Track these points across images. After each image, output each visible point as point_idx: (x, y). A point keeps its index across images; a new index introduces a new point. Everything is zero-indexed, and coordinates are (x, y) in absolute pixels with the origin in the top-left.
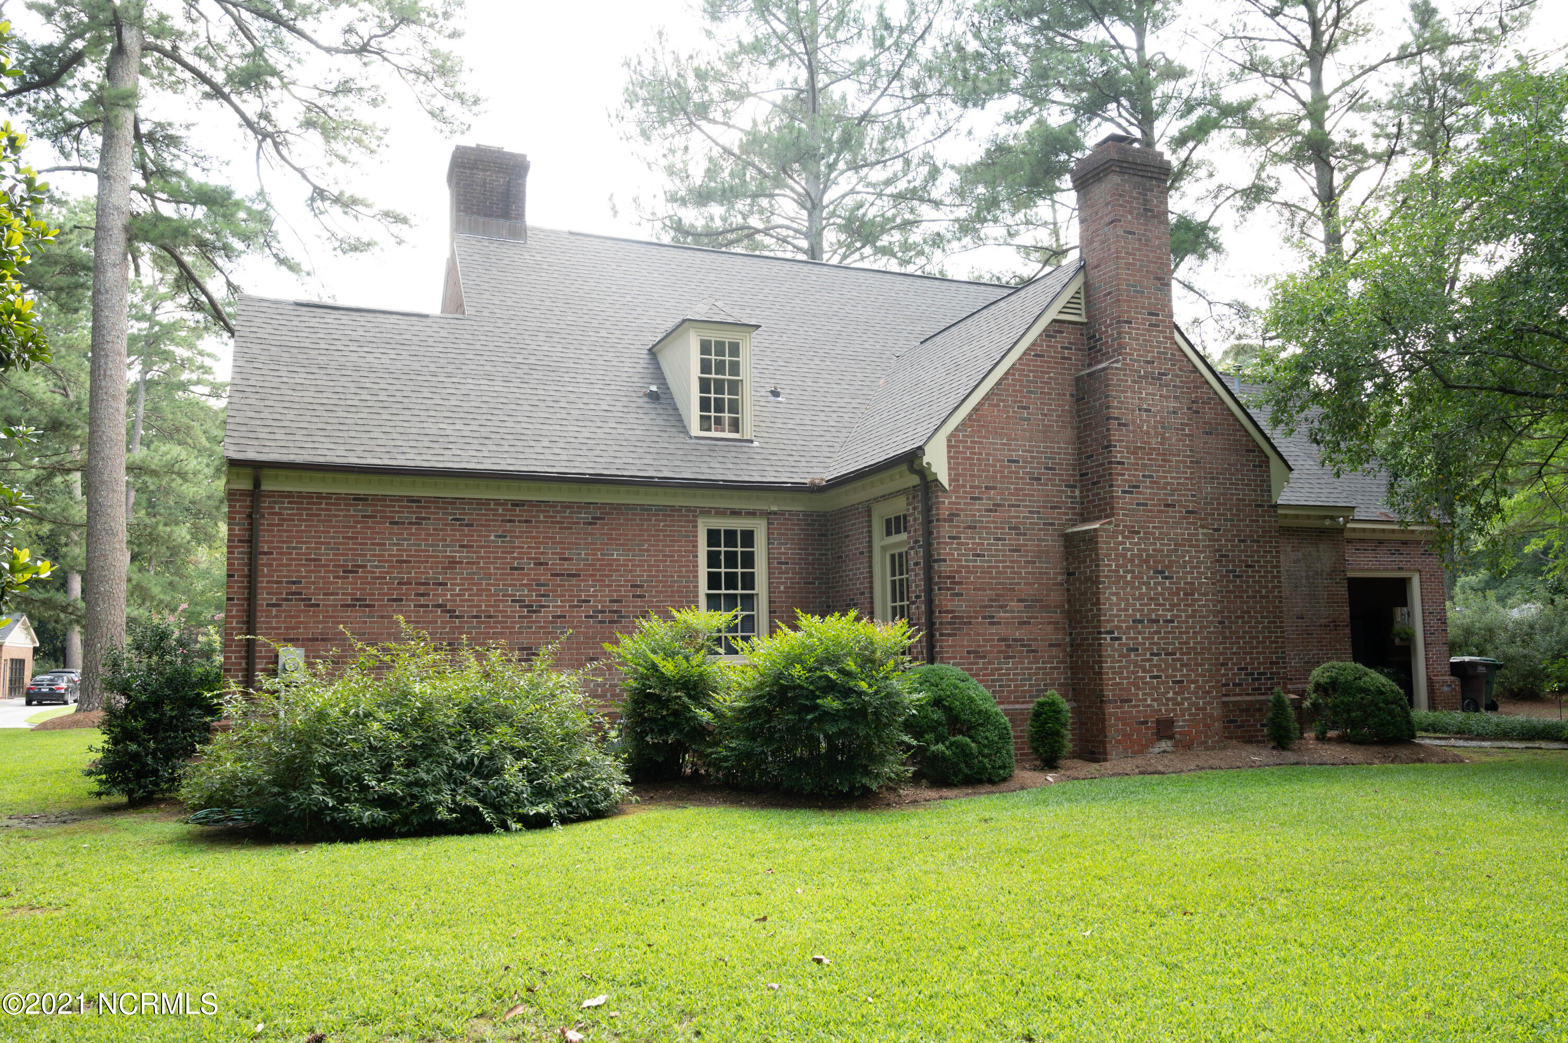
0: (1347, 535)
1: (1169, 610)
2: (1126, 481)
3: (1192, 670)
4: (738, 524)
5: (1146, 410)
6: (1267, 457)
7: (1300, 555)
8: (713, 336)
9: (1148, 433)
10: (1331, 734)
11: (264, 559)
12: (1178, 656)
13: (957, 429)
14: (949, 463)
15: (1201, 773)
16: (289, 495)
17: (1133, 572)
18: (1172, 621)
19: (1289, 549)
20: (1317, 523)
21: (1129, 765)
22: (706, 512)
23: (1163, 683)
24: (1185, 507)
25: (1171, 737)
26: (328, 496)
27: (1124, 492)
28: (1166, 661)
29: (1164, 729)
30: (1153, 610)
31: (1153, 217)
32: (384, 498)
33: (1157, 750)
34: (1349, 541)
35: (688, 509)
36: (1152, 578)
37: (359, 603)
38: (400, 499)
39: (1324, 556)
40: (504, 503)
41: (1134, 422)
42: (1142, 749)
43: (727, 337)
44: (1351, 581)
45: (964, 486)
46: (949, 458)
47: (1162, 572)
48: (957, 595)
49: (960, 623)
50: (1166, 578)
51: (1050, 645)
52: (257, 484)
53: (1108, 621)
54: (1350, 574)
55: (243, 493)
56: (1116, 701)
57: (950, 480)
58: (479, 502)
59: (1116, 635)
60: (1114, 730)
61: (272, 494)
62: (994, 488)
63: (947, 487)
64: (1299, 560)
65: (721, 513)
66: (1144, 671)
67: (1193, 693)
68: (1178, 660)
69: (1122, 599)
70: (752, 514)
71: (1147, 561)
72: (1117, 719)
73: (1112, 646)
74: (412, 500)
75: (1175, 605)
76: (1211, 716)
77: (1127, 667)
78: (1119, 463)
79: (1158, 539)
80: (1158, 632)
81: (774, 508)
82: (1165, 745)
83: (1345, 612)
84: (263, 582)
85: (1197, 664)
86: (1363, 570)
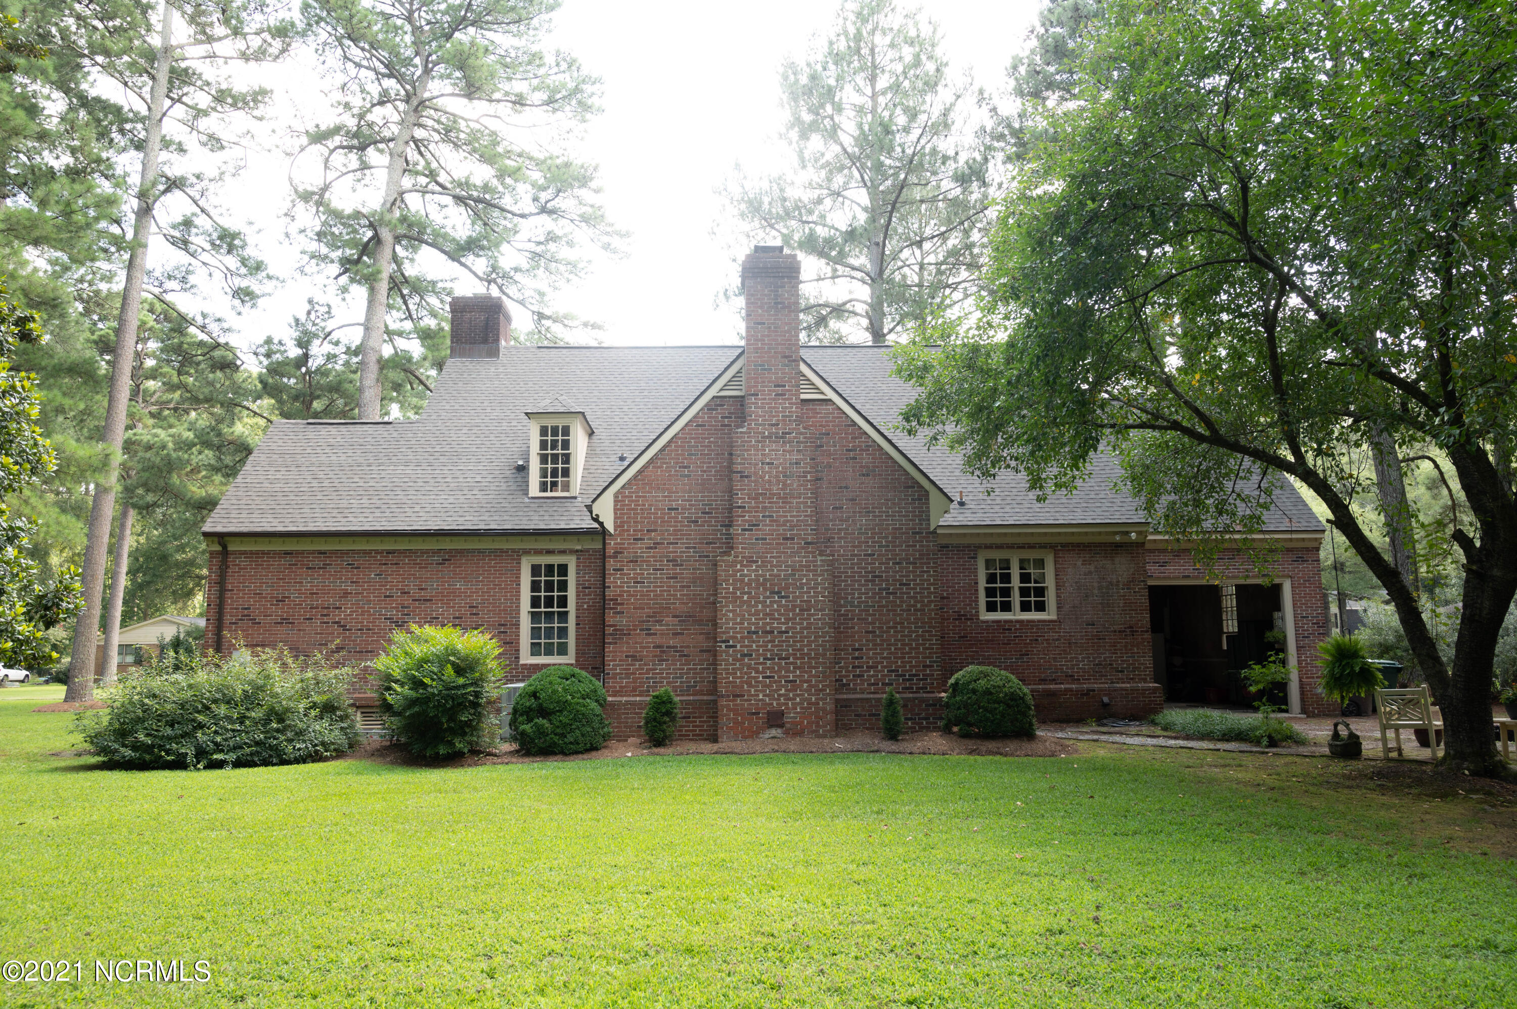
0: (1147, 546)
1: (783, 623)
2: (746, 521)
3: (806, 672)
4: (555, 560)
5: (768, 464)
6: (926, 491)
7: (1092, 568)
8: (550, 423)
9: (769, 481)
10: (955, 729)
11: (228, 594)
12: (791, 660)
13: (623, 487)
14: (615, 514)
15: (773, 755)
16: (244, 553)
17: (749, 593)
18: (787, 632)
19: (1079, 563)
20: (1109, 539)
21: (738, 746)
22: (527, 552)
23: (775, 682)
24: (803, 539)
25: (781, 726)
26: (268, 552)
27: (743, 530)
28: (779, 665)
29: (775, 719)
30: (768, 624)
31: (784, 308)
32: (303, 552)
33: (767, 736)
34: (1151, 551)
35: (513, 551)
36: (768, 597)
37: (285, 621)
38: (313, 552)
39: (1122, 568)
40: (381, 552)
41: (756, 473)
42: (753, 734)
43: (560, 423)
44: (1151, 588)
45: (628, 531)
46: (615, 510)
47: (779, 593)
48: (619, 613)
49: (620, 634)
50: (783, 597)
51: (701, 651)
52: (225, 547)
53: (724, 633)
54: (1151, 583)
55: (218, 553)
56: (728, 696)
57: (616, 527)
58: (365, 552)
59: (731, 643)
60: (726, 718)
61: (234, 553)
62: (655, 531)
63: (612, 531)
64: (1090, 573)
65: (538, 552)
66: (757, 672)
67: (806, 690)
68: (791, 663)
69: (738, 615)
70: (563, 552)
71: (764, 584)
72: (729, 710)
73: (727, 653)
74: (320, 552)
75: (790, 619)
76: (824, 710)
77: (740, 669)
78: (739, 507)
79: (775, 566)
80: (773, 641)
81: (579, 547)
82: (774, 732)
83: (1145, 618)
84: (228, 609)
85: (811, 667)
86: (1169, 578)
